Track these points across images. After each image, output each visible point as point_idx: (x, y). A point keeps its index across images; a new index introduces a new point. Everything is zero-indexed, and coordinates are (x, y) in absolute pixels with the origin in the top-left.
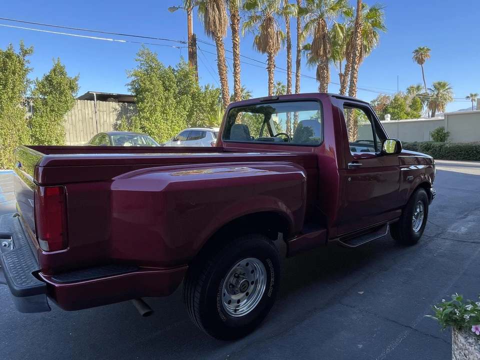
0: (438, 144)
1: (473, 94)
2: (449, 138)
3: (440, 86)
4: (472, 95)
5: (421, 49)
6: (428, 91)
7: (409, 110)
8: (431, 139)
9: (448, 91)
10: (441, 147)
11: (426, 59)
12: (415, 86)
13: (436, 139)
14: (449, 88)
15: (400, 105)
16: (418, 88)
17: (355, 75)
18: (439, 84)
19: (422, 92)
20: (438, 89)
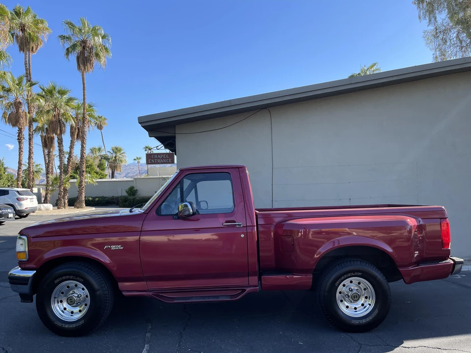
0: (132, 197)
1: (139, 157)
2: (137, 193)
3: (116, 150)
4: (137, 158)
5: (99, 117)
6: (108, 154)
7: (98, 170)
8: (126, 194)
9: (123, 154)
10: (134, 199)
11: (104, 126)
12: (97, 147)
13: (130, 195)
14: (124, 153)
15: (91, 165)
16: (99, 149)
17: (85, 151)
18: (117, 149)
19: (103, 153)
20: (116, 153)
